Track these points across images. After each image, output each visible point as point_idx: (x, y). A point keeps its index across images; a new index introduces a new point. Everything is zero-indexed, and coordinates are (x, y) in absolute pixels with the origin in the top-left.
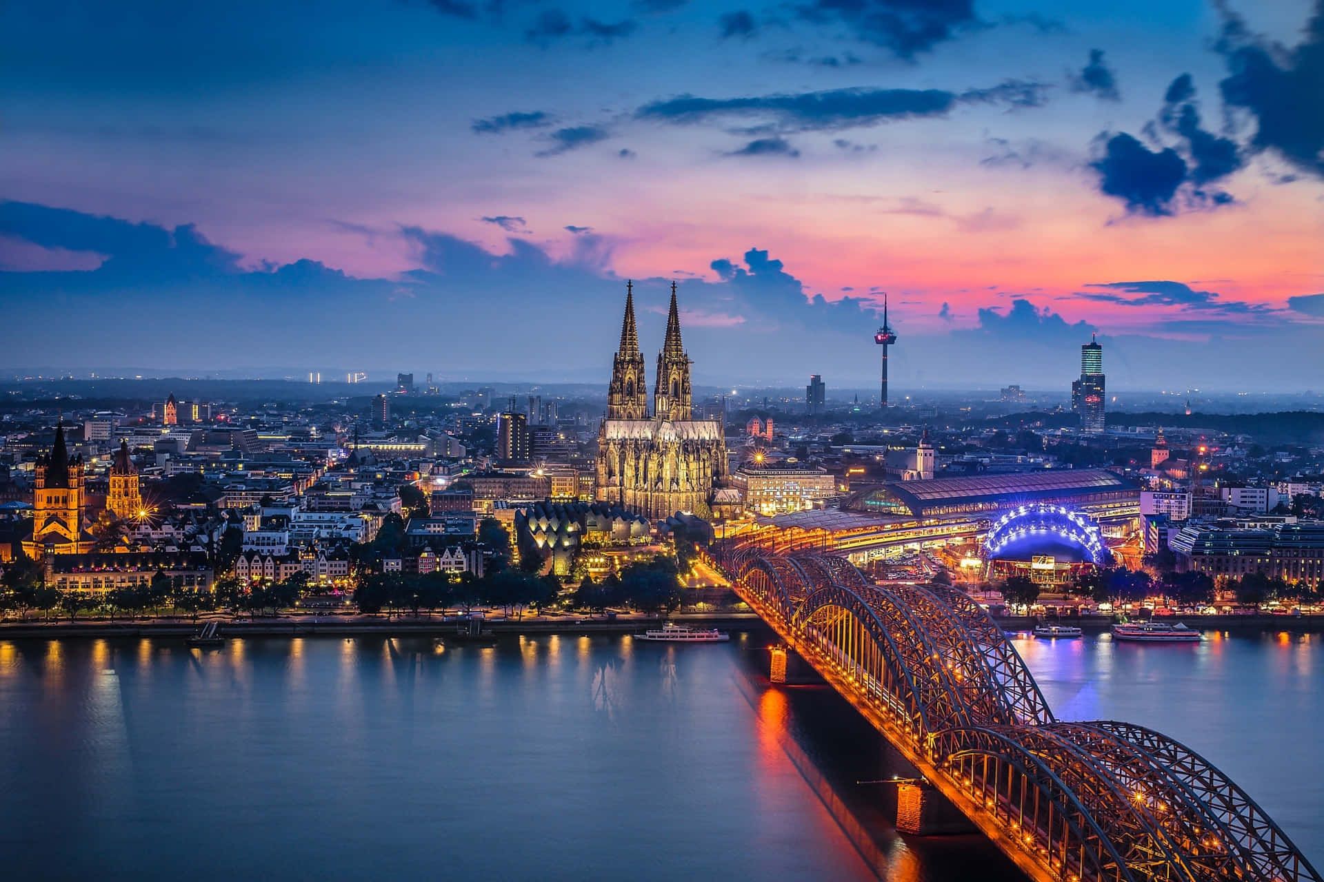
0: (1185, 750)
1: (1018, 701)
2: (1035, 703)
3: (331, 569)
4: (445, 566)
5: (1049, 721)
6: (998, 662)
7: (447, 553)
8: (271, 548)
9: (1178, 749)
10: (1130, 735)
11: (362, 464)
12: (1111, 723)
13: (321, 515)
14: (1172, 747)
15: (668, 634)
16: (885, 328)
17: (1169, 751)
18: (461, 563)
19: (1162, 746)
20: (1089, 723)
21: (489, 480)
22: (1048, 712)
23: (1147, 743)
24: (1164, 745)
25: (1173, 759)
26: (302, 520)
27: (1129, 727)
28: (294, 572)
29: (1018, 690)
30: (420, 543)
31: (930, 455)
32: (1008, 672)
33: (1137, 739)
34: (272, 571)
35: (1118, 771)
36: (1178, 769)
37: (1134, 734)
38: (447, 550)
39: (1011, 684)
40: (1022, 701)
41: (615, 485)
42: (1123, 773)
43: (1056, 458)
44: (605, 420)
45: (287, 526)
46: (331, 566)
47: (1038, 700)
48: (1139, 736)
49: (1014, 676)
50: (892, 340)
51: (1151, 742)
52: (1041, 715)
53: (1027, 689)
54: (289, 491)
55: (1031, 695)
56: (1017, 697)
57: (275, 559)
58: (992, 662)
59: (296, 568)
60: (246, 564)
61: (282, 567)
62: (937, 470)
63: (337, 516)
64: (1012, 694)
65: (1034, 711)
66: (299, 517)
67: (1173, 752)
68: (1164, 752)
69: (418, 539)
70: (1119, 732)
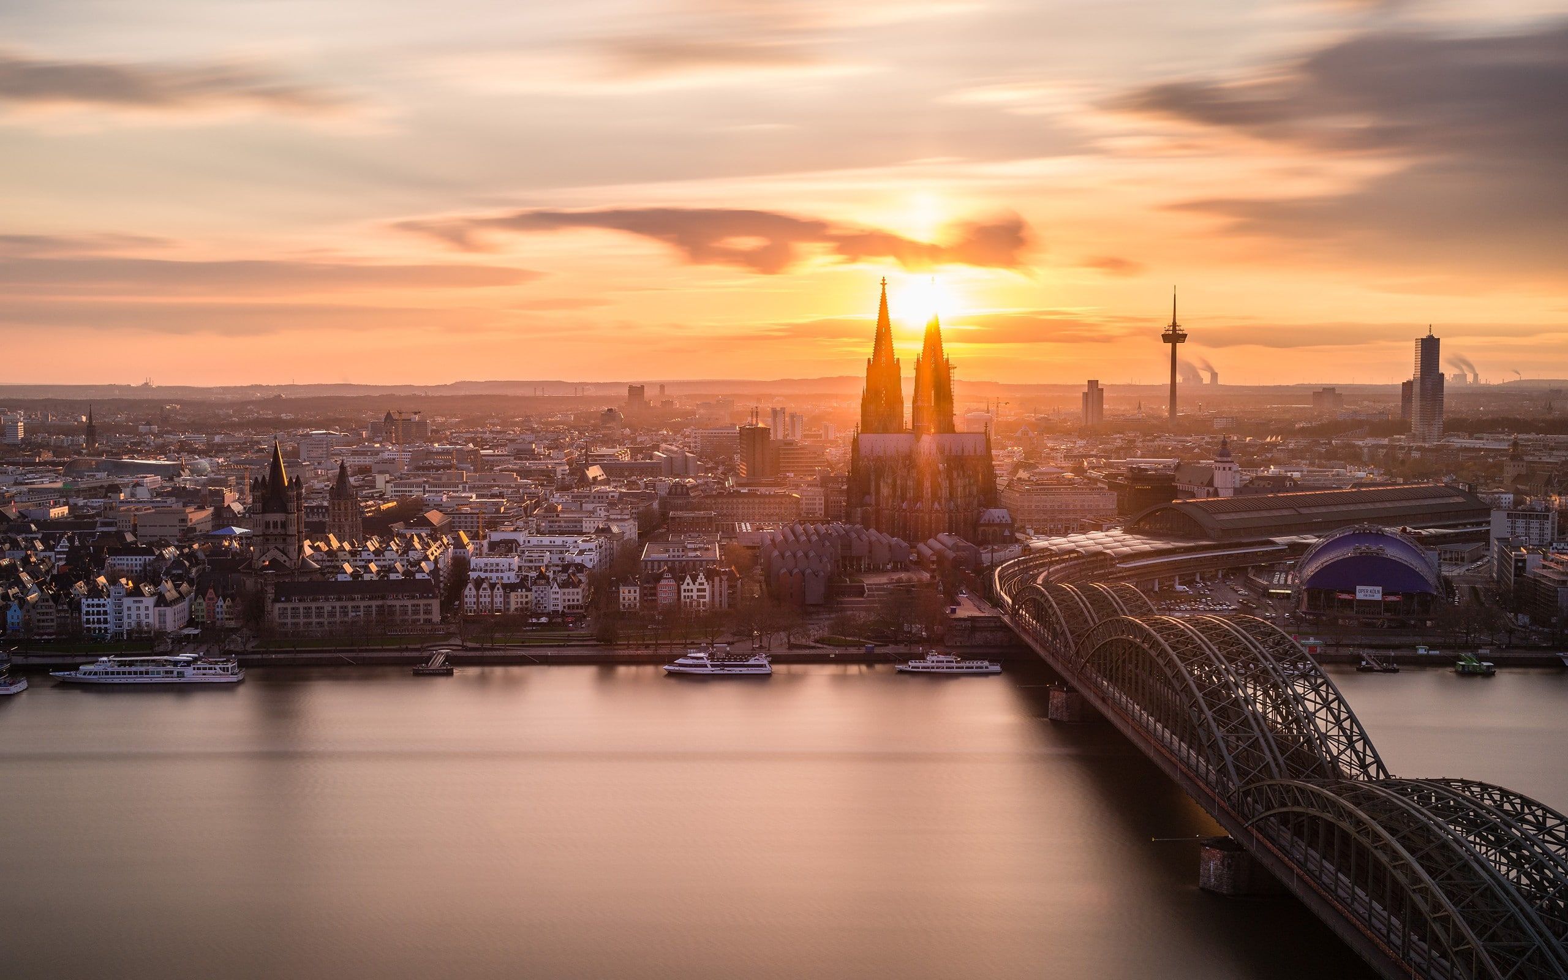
0: (1557, 816)
1: (1343, 752)
2: (1365, 755)
3: (564, 597)
4: (686, 594)
5: (1382, 777)
6: (1318, 706)
7: (688, 580)
8: (500, 575)
9: (1548, 815)
10: (1486, 796)
11: (594, 484)
12: (1461, 781)
13: (552, 539)
14: (1539, 812)
15: (933, 664)
16: (1174, 325)
17: (1536, 817)
18: (704, 590)
19: (1526, 811)
20: (1430, 780)
21: (731, 500)
22: (1380, 766)
23: (1507, 806)
24: (1530, 809)
25: (1540, 826)
26: (531, 544)
27: (1484, 787)
28: (524, 600)
29: (1343, 739)
30: (659, 569)
31: (1230, 469)
33: (1495, 801)
34: (502, 599)
35: (1471, 838)
36: (1547, 838)
37: (1490, 795)
38: (688, 577)
39: (1334, 732)
40: (1348, 752)
41: (870, 505)
42: (1478, 840)
43: (1382, 472)
44: (858, 434)
45: (516, 551)
46: (564, 594)
47: (1368, 752)
48: (1497, 797)
49: (1338, 722)
50: (1182, 338)
51: (1513, 805)
52: (1372, 770)
54: (516, 514)
55: (1359, 746)
56: (1342, 747)
57: (505, 586)
58: (1311, 707)
59: (527, 597)
60: (474, 592)
61: (513, 594)
62: (1238, 486)
63: (570, 540)
64: (1336, 744)
65: (1364, 766)
66: (529, 542)
67: (1541, 819)
68: (1530, 818)
69: (656, 564)
70: (1472, 792)
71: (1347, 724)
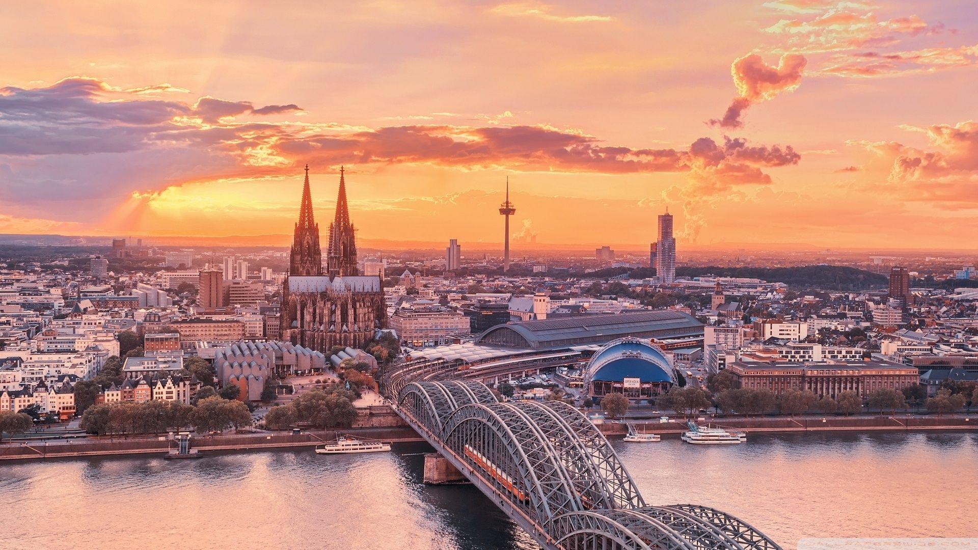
0: (746, 525)
1: (617, 490)
2: (630, 491)
3: (60, 400)
4: (158, 396)
5: (641, 505)
6: (601, 460)
7: (159, 385)
8: (6, 385)
9: (740, 525)
10: (704, 515)
11: (85, 314)
12: (689, 505)
13: (50, 356)
14: (735, 524)
15: (343, 447)
16: (507, 203)
17: (733, 527)
18: (172, 393)
19: (728, 523)
20: (670, 506)
21: (192, 325)
22: (640, 499)
23: (716, 521)
24: (730, 521)
25: (736, 533)
26: (33, 360)
27: (702, 509)
28: (27, 404)
29: (617, 481)
30: (136, 377)
31: (544, 300)
32: (609, 468)
33: (709, 518)
34: (8, 404)
35: (695, 543)
36: (740, 540)
37: (706, 514)
38: (159, 383)
39: (611, 477)
40: (620, 490)
41: (296, 328)
42: (699, 544)
43: (639, 302)
44: (288, 276)
45: (20, 366)
46: (60, 398)
47: (633, 489)
48: (710, 515)
49: (613, 470)
50: (512, 211)
51: (720, 520)
52: (635, 501)
53: (624, 481)
54: (21, 337)
55: (627, 486)
56: (616, 487)
57: (10, 394)
58: (596, 460)
59: (29, 401)
61: (17, 400)
62: (549, 312)
63: (64, 357)
64: (612, 485)
65: (630, 499)
66: (31, 358)
67: (736, 527)
68: (730, 527)
69: (134, 374)
70: (695, 513)
71: (619, 472)
